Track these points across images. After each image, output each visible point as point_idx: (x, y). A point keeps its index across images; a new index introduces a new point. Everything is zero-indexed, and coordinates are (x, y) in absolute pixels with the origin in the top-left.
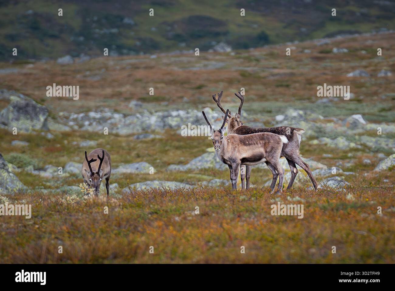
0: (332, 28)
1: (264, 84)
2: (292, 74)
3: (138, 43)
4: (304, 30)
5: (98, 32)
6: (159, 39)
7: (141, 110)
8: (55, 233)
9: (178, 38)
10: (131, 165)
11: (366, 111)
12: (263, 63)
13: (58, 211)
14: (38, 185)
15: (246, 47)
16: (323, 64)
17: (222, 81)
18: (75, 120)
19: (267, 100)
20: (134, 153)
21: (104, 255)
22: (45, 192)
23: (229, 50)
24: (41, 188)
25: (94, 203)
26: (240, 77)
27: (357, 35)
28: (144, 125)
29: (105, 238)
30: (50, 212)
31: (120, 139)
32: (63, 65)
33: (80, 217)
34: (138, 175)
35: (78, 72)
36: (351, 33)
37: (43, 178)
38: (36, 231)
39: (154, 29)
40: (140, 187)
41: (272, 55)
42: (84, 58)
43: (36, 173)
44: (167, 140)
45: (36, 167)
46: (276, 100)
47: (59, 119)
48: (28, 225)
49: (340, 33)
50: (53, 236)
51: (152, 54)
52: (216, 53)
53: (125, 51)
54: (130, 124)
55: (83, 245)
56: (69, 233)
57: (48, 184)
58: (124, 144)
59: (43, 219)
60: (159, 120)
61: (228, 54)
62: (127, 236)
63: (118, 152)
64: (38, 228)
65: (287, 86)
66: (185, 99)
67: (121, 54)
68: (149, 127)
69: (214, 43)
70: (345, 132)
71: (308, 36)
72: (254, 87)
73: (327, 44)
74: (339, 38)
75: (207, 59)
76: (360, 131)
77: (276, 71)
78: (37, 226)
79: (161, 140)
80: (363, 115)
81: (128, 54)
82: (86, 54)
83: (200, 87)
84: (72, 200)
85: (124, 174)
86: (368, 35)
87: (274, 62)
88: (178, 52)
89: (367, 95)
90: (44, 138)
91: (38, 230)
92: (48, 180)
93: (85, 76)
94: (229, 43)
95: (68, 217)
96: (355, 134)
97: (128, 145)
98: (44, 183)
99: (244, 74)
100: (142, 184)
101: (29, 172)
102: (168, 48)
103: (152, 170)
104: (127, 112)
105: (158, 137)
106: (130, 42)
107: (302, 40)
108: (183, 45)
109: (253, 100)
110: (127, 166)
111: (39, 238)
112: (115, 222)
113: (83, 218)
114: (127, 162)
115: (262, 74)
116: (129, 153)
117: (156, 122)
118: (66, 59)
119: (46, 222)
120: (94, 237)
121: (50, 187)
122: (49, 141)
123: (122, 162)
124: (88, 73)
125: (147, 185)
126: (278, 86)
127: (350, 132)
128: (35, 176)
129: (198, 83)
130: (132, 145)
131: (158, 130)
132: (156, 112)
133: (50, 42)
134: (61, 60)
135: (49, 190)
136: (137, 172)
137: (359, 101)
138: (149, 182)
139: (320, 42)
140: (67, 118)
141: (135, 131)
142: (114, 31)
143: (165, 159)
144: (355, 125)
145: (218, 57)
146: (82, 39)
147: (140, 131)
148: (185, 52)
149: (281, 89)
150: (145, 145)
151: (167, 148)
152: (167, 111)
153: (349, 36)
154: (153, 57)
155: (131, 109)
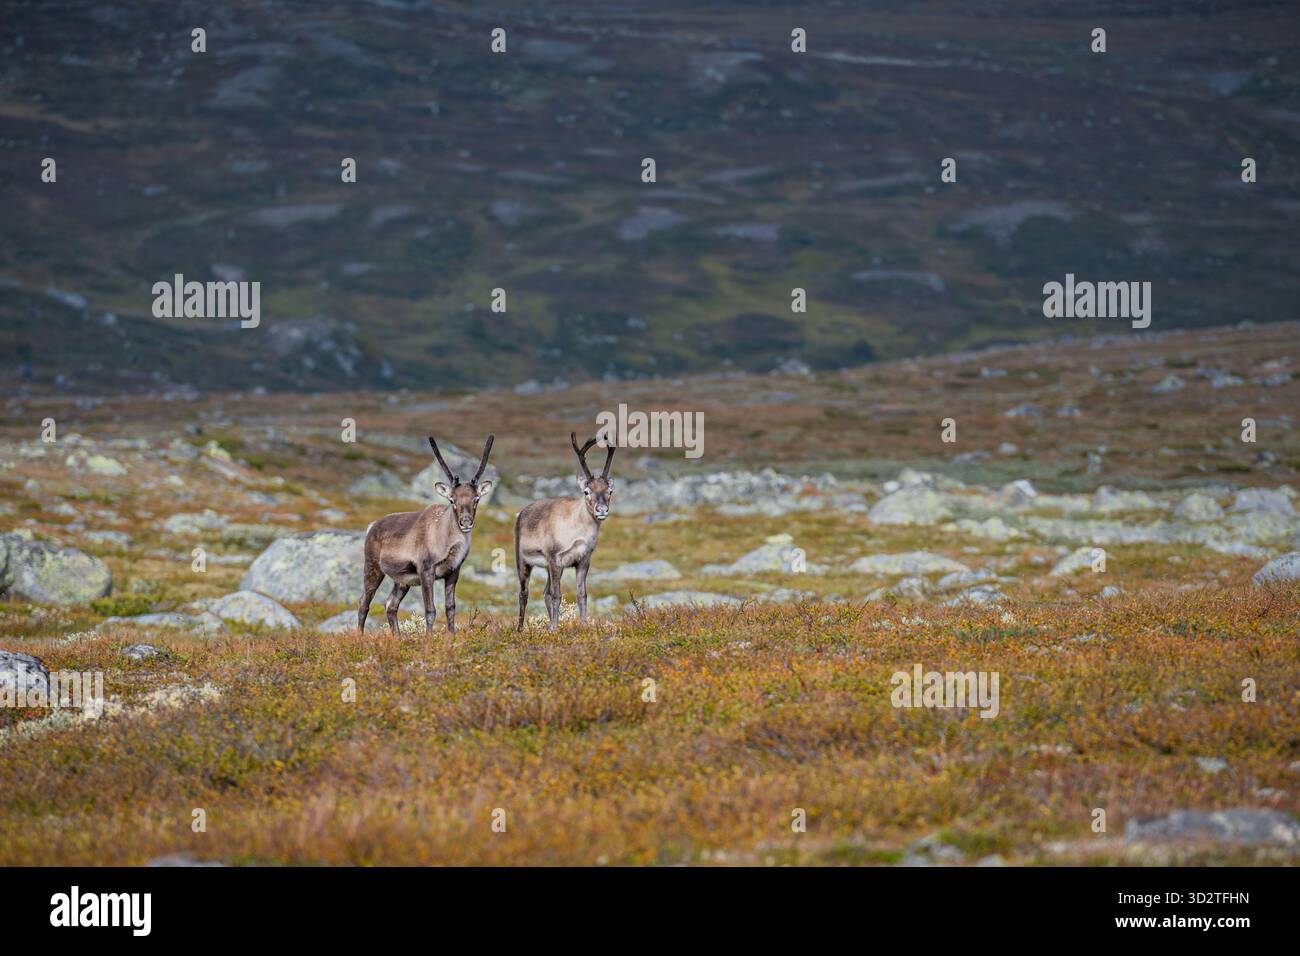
0: (980, 334)
1: (865, 429)
2: (912, 413)
3: (652, 360)
4: (932, 337)
5: (584, 340)
6: (686, 352)
7: (655, 472)
8: (509, 678)
9: (720, 351)
10: (638, 564)
11: (1038, 474)
12: (864, 394)
13: (515, 642)
14: (482, 599)
15: (834, 366)
16: (964, 395)
17: (794, 423)
18: (545, 490)
19: (870, 456)
20: (643, 546)
21: (590, 716)
22: (494, 610)
23: (804, 370)
24: (487, 605)
25: (575, 628)
26: (824, 418)
27: (1021, 348)
28: (662, 499)
29: (591, 686)
30: (501, 643)
31: (621, 521)
32: (523, 397)
33: (550, 652)
34: (650, 582)
35: (550, 407)
36: (1013, 342)
37: (490, 587)
38: (476, 674)
39: (678, 337)
40: (654, 602)
41: (877, 381)
42: (561, 386)
43: (478, 578)
44: (700, 524)
45: (479, 569)
46: (886, 456)
47: (517, 489)
48: (464, 665)
49: (993, 342)
50: (505, 684)
51: (675, 377)
52: (784, 377)
53: (629, 373)
54: (638, 496)
55: (556, 698)
56: (531, 677)
57: (499, 597)
58: (627, 531)
59: (489, 654)
60: (687, 489)
61: (802, 379)
62: (629, 682)
63: (617, 545)
64: (481, 670)
65: (904, 433)
66: (732, 454)
67: (623, 378)
68: (670, 501)
69: (780, 360)
70: (1001, 510)
71: (939, 348)
72: (848, 434)
73: (971, 363)
74: (993, 351)
75: (766, 387)
76: (1025, 507)
77: (885, 407)
78: (478, 667)
79: (689, 524)
80: (1034, 482)
81: (634, 379)
82: (565, 379)
83: (756, 434)
84: (539, 622)
85: (626, 581)
86: (1040, 347)
87: (881, 393)
88: (718, 376)
89: (1039, 447)
90: (492, 520)
91: (479, 674)
92: (498, 591)
93: (563, 416)
94: (806, 360)
95: (531, 652)
96: (1018, 514)
97: (635, 532)
98: (492, 595)
99: (831, 413)
100: (656, 596)
101: (467, 576)
102: (704, 369)
103: (676, 574)
104: (633, 475)
105: (685, 518)
106: (636, 358)
107: (929, 355)
108: (727, 362)
109: (846, 457)
110: (632, 566)
111: (483, 685)
112: (610, 660)
113: (556, 653)
114: (632, 560)
115: (862, 413)
116: (635, 546)
117: (682, 493)
118: (531, 387)
119: (495, 659)
120: (575, 685)
121: (501, 603)
122: (500, 525)
123: (623, 559)
124: (567, 411)
125: (665, 598)
126: (889, 432)
127: (1010, 511)
128: (476, 584)
129: (755, 427)
130: (641, 531)
131: (685, 506)
132: (682, 475)
133: (504, 357)
134: (520, 389)
135: (501, 607)
136: (648, 577)
137: (1026, 458)
138: (668, 594)
139: (959, 358)
140: (531, 486)
141: (646, 509)
142: (612, 339)
143: (698, 555)
144: (1018, 498)
145: (787, 384)
146: (557, 352)
147: (654, 507)
148: (731, 375)
149: (893, 438)
150: (662, 532)
151: (700, 536)
152: (700, 474)
153: (1007, 349)
154: (678, 383)
155: (639, 471)
